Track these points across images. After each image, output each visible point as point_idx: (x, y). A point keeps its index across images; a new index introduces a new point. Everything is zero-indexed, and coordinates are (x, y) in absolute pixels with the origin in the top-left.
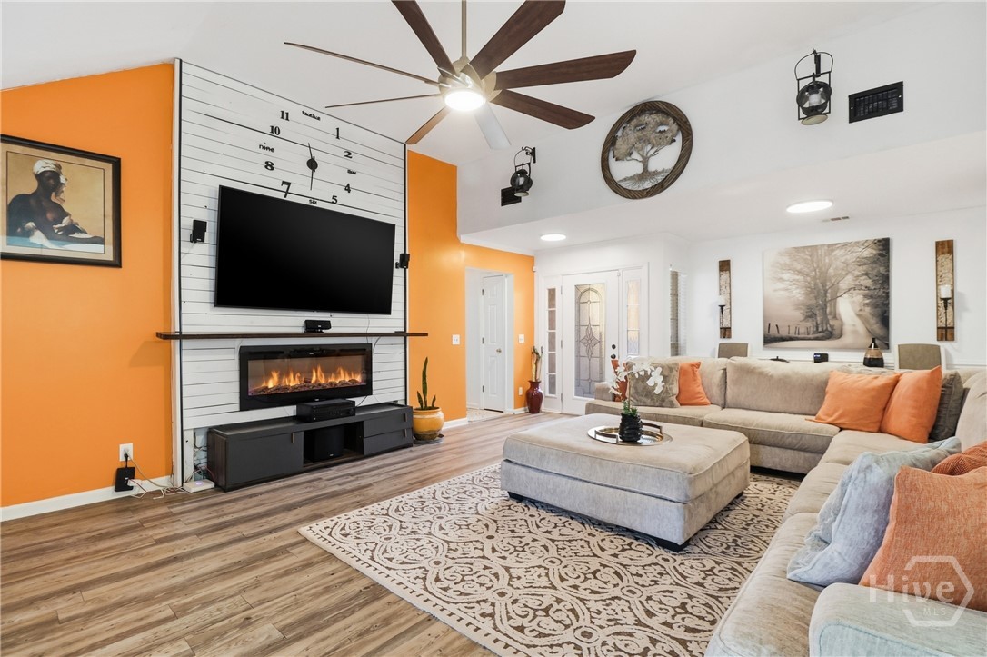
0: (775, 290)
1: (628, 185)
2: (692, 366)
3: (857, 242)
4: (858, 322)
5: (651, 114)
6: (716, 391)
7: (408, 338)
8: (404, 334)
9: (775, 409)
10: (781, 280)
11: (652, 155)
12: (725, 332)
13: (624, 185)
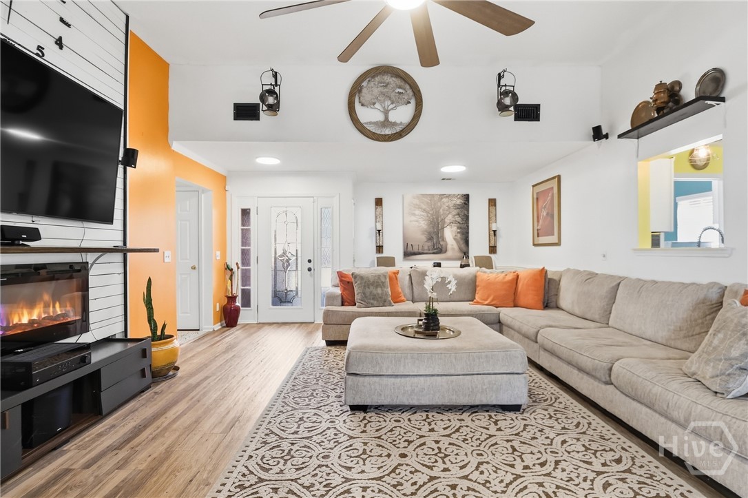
0: (411, 221)
1: (372, 128)
2: (394, 273)
3: (454, 195)
4: (454, 243)
5: (392, 77)
6: (407, 291)
7: (129, 255)
8: (124, 251)
9: (445, 300)
10: (414, 214)
11: (392, 109)
12: (380, 249)
13: (368, 127)
